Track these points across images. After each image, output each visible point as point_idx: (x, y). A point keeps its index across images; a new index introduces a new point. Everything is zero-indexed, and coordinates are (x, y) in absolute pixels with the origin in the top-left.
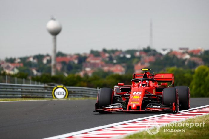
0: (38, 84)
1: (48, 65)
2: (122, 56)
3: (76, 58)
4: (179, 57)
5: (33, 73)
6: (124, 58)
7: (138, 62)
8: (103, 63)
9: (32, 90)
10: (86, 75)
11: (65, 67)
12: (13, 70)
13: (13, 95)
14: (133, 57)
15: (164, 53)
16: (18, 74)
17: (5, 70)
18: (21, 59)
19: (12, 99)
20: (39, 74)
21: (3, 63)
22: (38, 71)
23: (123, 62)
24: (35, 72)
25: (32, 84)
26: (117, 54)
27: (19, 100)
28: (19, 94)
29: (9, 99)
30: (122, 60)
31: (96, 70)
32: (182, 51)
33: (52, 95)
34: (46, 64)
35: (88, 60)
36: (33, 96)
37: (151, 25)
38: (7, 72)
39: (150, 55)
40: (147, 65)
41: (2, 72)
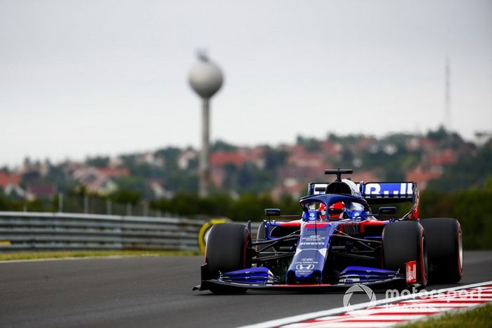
0: (163, 216)
1: (192, 173)
2: (374, 149)
3: (260, 156)
5: (152, 192)
6: (381, 154)
7: (414, 166)
9: (147, 230)
10: (287, 199)
11: (234, 178)
12: (104, 185)
13: (102, 243)
14: (402, 151)
15: (480, 141)
17: (84, 184)
18: (123, 158)
19: (98, 252)
20: (169, 195)
21: (79, 167)
22: (166, 187)
24: (158, 191)
25: (150, 215)
26: (363, 145)
27: (114, 255)
28: (117, 242)
29: (90, 252)
30: (375, 160)
33: (199, 245)
34: (184, 172)
35: (292, 160)
36: (151, 246)
38: (90, 188)
39: (444, 147)
40: (437, 171)
41: (77, 189)
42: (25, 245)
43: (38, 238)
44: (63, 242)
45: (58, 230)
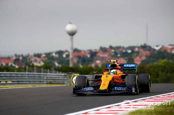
0: (59, 73)
1: (67, 59)
2: (124, 51)
3: (88, 53)
4: (169, 51)
5: (55, 65)
6: (126, 52)
7: (136, 56)
8: (110, 57)
9: (55, 77)
10: (97, 66)
11: (80, 60)
12: (40, 63)
13: (40, 82)
14: (133, 52)
15: (157, 48)
16: (44, 65)
17: (33, 63)
18: (46, 54)
19: (40, 85)
20: (60, 66)
21: (32, 57)
22: (59, 63)
23: (126, 56)
24: (57, 64)
25: (55, 73)
26: (121, 50)
27: (44, 86)
28: (45, 81)
29: (37, 85)
30: (124, 55)
31: (104, 62)
32: (171, 47)
33: (71, 82)
34: (65, 58)
35: (98, 54)
36: (56, 83)
37: (147, 27)
38: (35, 64)
39: (146, 50)
40: (144, 58)
41: (31, 64)
42: (16, 82)
43: (20, 80)
44: (28, 81)
45: (26, 78)
